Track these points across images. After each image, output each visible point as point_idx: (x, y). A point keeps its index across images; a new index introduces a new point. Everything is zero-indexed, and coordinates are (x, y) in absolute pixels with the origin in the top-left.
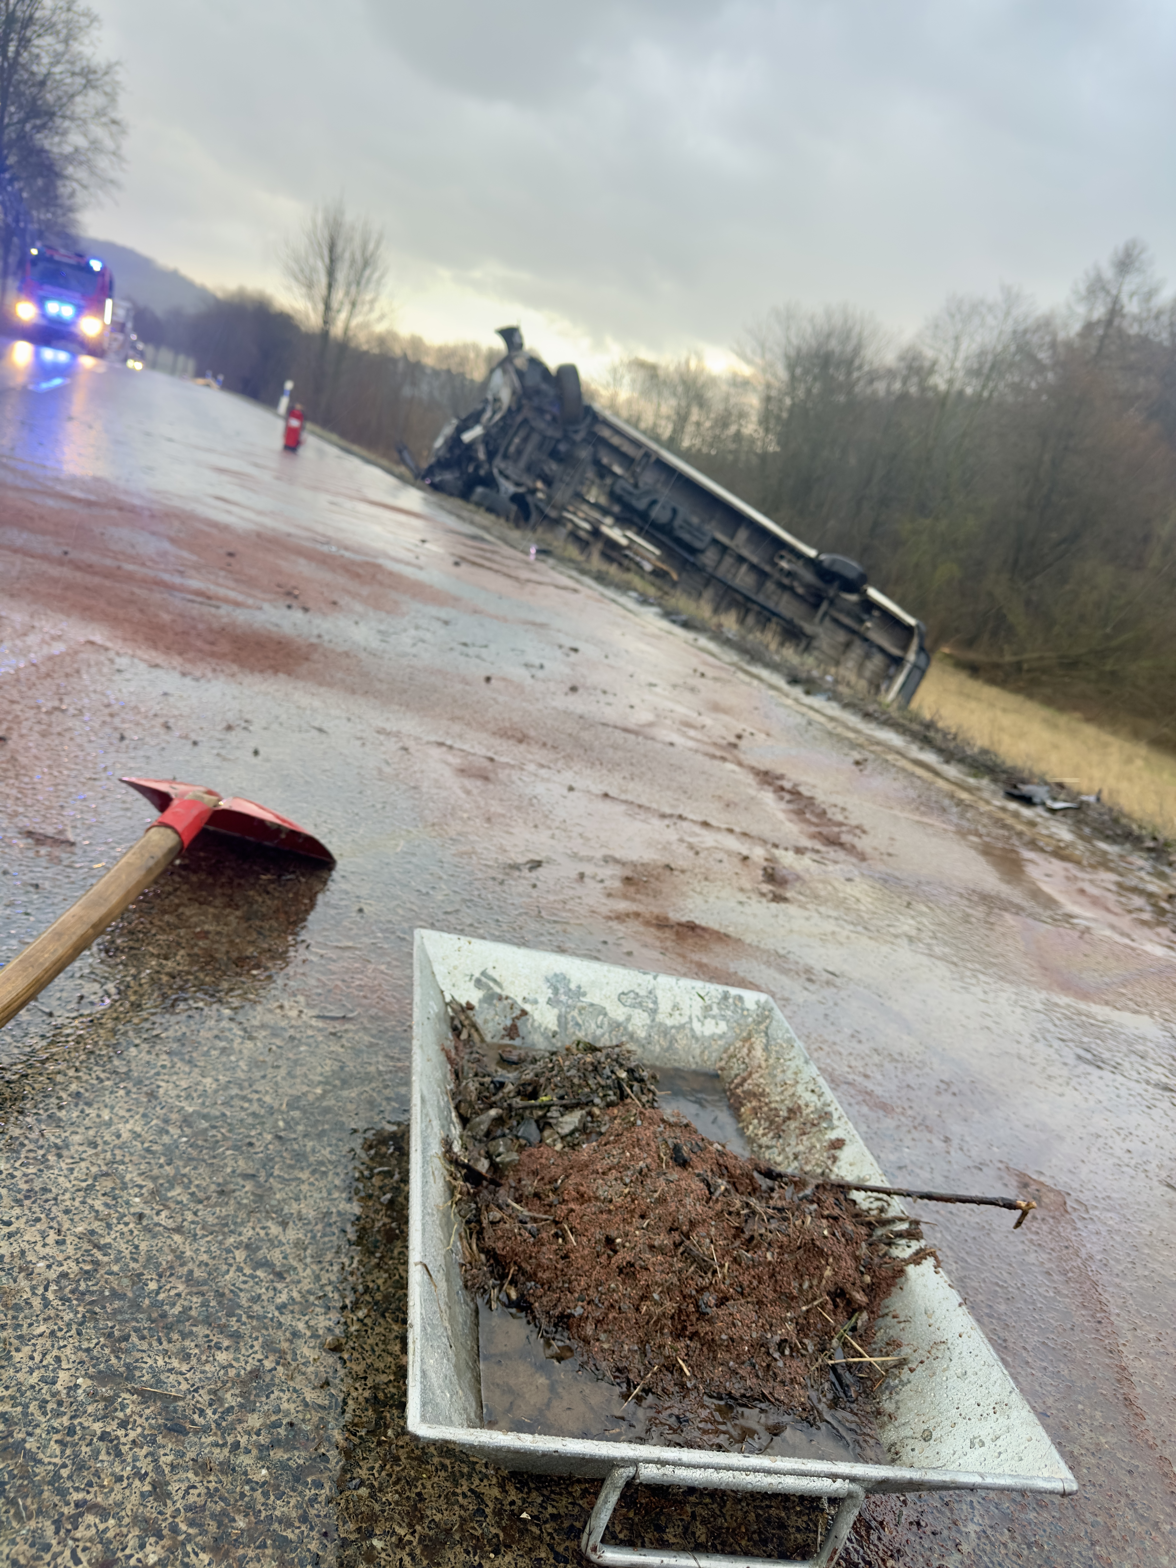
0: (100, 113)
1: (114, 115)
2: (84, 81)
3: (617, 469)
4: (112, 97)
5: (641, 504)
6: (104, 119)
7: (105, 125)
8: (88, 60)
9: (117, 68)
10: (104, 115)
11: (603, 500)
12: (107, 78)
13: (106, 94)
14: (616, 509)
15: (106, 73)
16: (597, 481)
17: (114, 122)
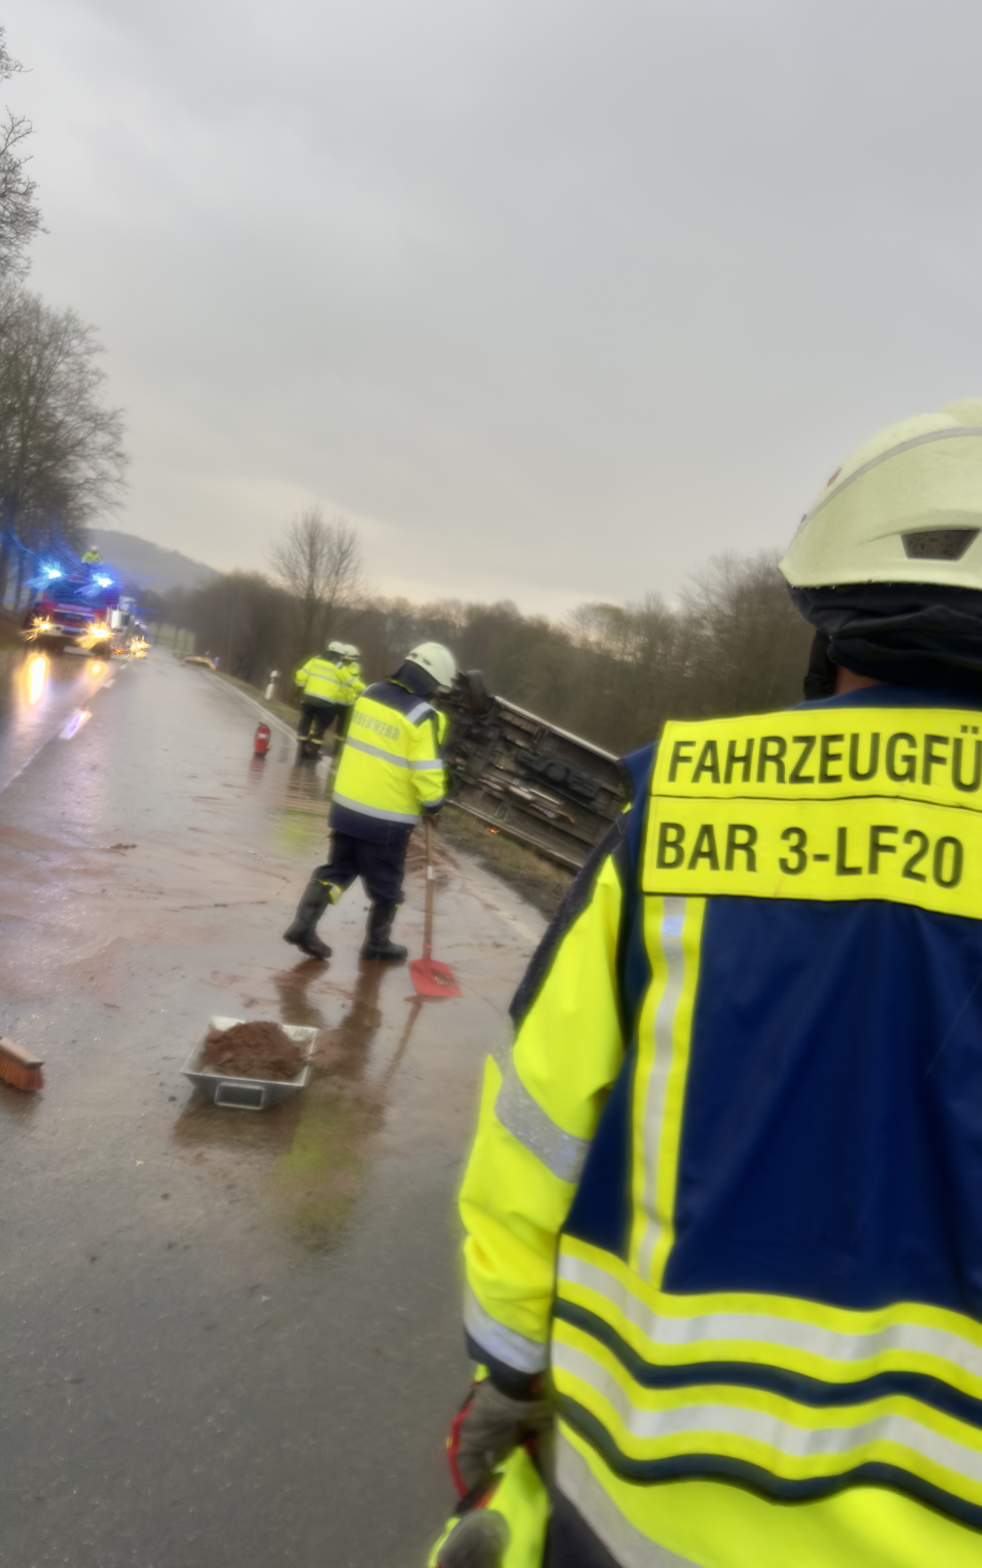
0: (106, 449)
1: (119, 450)
2: (93, 425)
3: (520, 743)
4: (117, 436)
5: (540, 768)
6: (110, 454)
7: (111, 458)
8: (97, 408)
9: (121, 413)
10: (110, 450)
11: (511, 767)
12: (113, 422)
13: (112, 434)
14: (522, 772)
15: (112, 418)
16: (505, 752)
17: (119, 455)
